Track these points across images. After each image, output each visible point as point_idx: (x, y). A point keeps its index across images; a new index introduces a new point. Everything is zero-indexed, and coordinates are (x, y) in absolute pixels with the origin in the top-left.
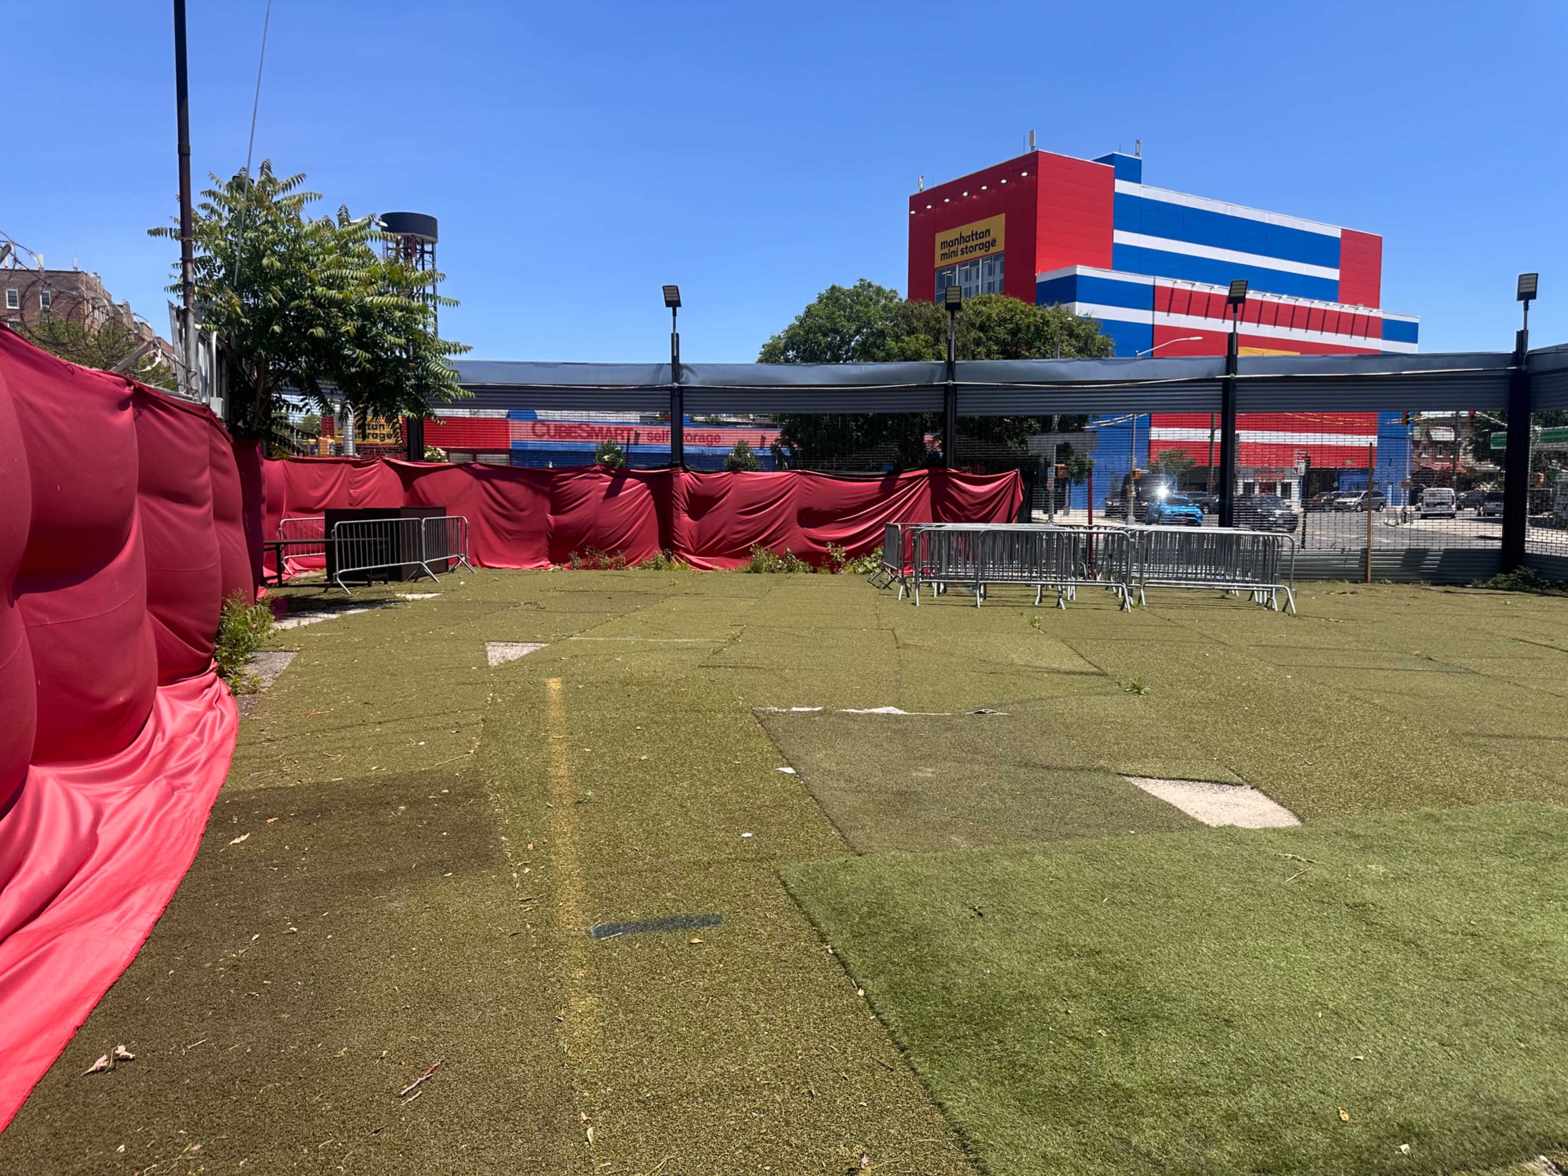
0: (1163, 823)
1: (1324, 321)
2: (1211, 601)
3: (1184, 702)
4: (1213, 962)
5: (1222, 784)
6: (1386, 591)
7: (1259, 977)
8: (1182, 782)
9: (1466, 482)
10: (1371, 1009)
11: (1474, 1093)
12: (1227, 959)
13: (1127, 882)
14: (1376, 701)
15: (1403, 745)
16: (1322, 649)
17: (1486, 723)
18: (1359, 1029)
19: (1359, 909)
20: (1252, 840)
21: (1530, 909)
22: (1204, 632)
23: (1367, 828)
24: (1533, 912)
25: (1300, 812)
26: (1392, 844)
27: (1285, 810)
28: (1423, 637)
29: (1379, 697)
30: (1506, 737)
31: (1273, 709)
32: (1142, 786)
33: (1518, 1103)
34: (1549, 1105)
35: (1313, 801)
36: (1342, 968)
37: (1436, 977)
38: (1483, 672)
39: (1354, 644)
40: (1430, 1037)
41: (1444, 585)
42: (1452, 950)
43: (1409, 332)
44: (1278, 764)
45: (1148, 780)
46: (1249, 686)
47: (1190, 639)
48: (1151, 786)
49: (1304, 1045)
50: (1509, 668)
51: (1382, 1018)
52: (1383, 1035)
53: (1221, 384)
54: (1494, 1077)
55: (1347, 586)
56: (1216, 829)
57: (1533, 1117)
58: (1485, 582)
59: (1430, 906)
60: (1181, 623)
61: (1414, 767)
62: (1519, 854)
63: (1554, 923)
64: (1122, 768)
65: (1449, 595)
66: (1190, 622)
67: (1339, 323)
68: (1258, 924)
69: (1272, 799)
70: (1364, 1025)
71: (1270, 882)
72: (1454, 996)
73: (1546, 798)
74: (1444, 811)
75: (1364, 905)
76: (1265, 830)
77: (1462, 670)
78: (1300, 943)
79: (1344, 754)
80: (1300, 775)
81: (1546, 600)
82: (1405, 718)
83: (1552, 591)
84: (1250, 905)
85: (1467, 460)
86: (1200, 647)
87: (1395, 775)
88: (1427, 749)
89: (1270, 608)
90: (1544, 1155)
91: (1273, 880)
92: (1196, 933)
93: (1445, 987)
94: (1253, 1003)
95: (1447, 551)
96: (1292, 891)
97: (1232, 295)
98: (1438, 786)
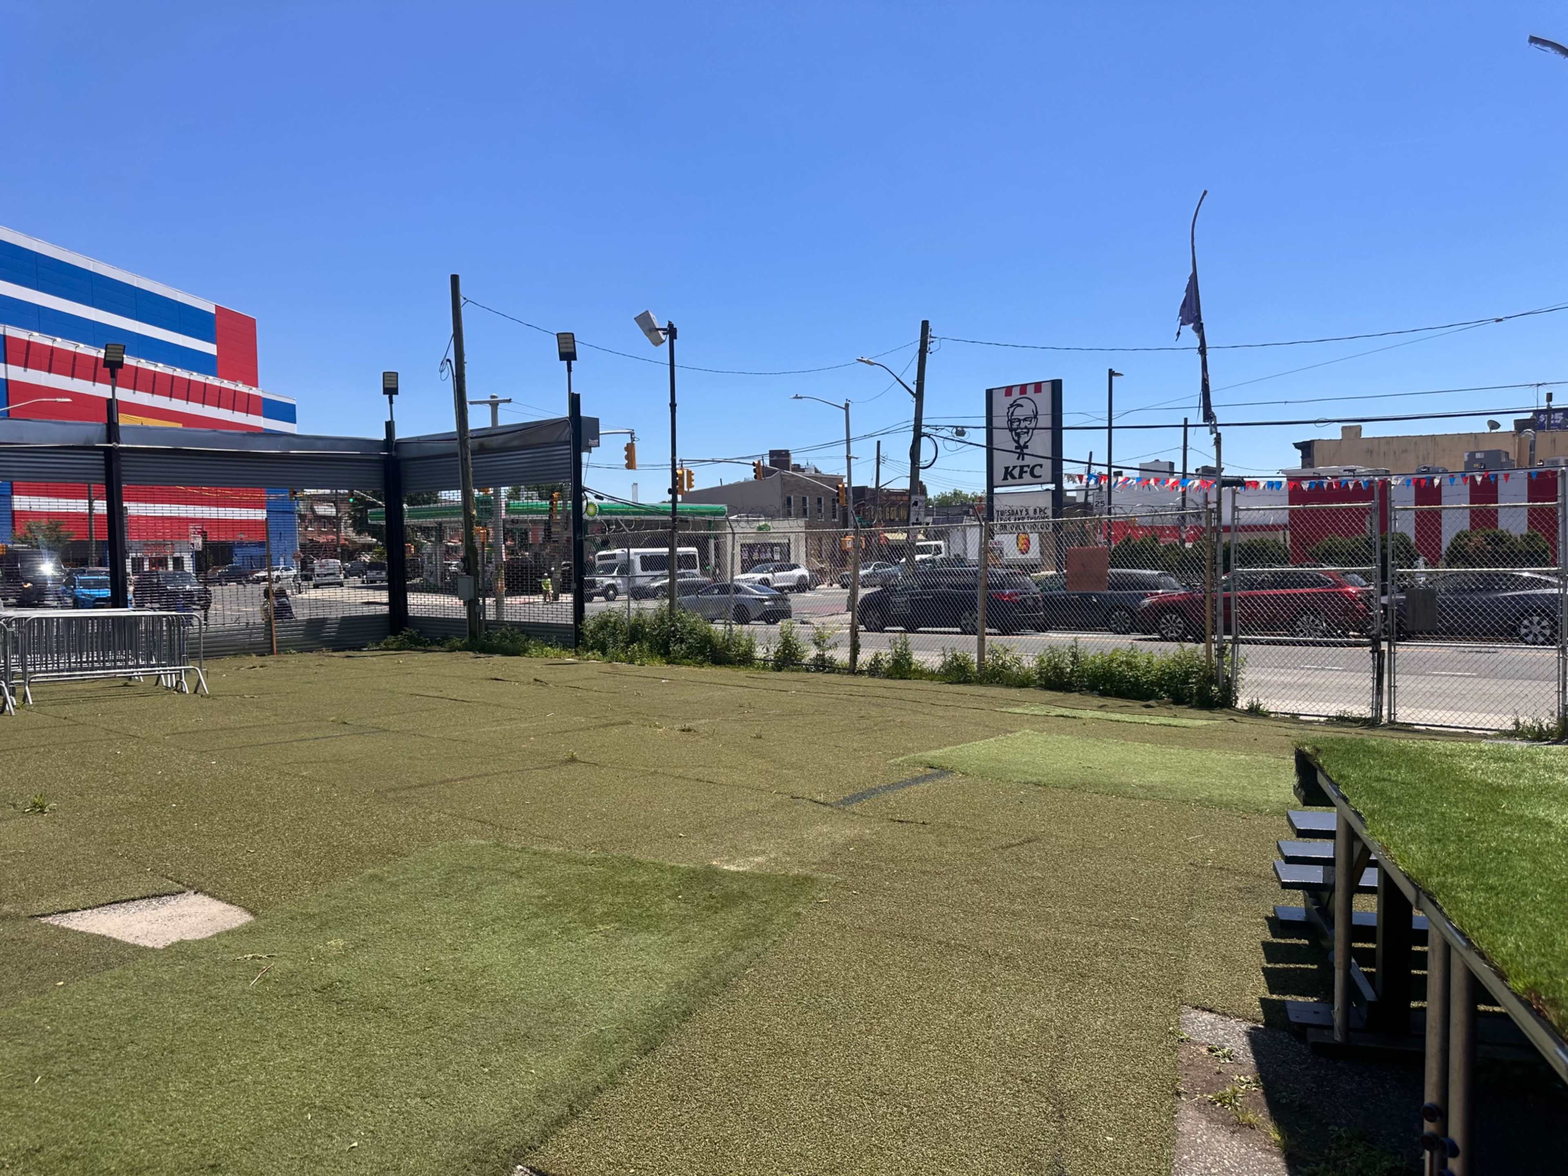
0: (98, 960)
1: (205, 395)
2: (112, 691)
3: (101, 812)
4: (185, 1105)
5: (160, 896)
6: (293, 660)
7: (239, 1102)
8: (115, 906)
9: (348, 553)
10: (356, 1090)
11: (457, 1133)
12: (201, 1095)
13: (65, 1047)
14: (305, 773)
15: (337, 812)
16: (243, 728)
17: (403, 776)
18: (348, 1115)
19: (327, 992)
20: (207, 951)
21: (469, 940)
22: (111, 727)
23: (320, 905)
24: (472, 943)
25: (251, 906)
26: (345, 915)
27: (234, 908)
28: (335, 702)
29: (306, 769)
30: (422, 786)
31: (203, 801)
32: (64, 924)
33: (493, 1126)
34: (516, 1116)
35: (262, 890)
36: (321, 1058)
37: (407, 1033)
38: (391, 729)
39: (273, 718)
40: (412, 1096)
41: (343, 650)
42: (416, 1002)
43: (287, 413)
44: (220, 859)
45: (71, 914)
46: (172, 780)
47: (95, 737)
48: (75, 921)
49: (298, 1157)
50: (413, 721)
51: (368, 1095)
52: (372, 1112)
53: (102, 453)
54: (470, 1111)
55: (255, 660)
56: (164, 950)
57: (506, 1133)
58: (378, 644)
59: (389, 966)
60: (81, 720)
61: (351, 832)
62: (451, 892)
63: (489, 948)
64: (36, 907)
65: (350, 659)
66: (92, 718)
67: (220, 398)
68: (228, 1042)
69: (219, 899)
70: (352, 1109)
71: (233, 992)
72: (425, 1046)
73: (463, 835)
74: (385, 869)
75: (332, 985)
76: (218, 935)
77: (374, 730)
78: (276, 1048)
79: (284, 834)
80: (244, 865)
81: (429, 656)
82: (334, 785)
83: (434, 648)
84: (216, 1024)
85: (348, 533)
86: (109, 745)
87: (335, 844)
88: (358, 812)
89: (181, 691)
90: (520, 1164)
91: (235, 988)
92: (159, 1079)
93: (414, 1040)
94: (238, 1133)
95: (344, 619)
96: (258, 994)
97: (108, 359)
98: (374, 846)
